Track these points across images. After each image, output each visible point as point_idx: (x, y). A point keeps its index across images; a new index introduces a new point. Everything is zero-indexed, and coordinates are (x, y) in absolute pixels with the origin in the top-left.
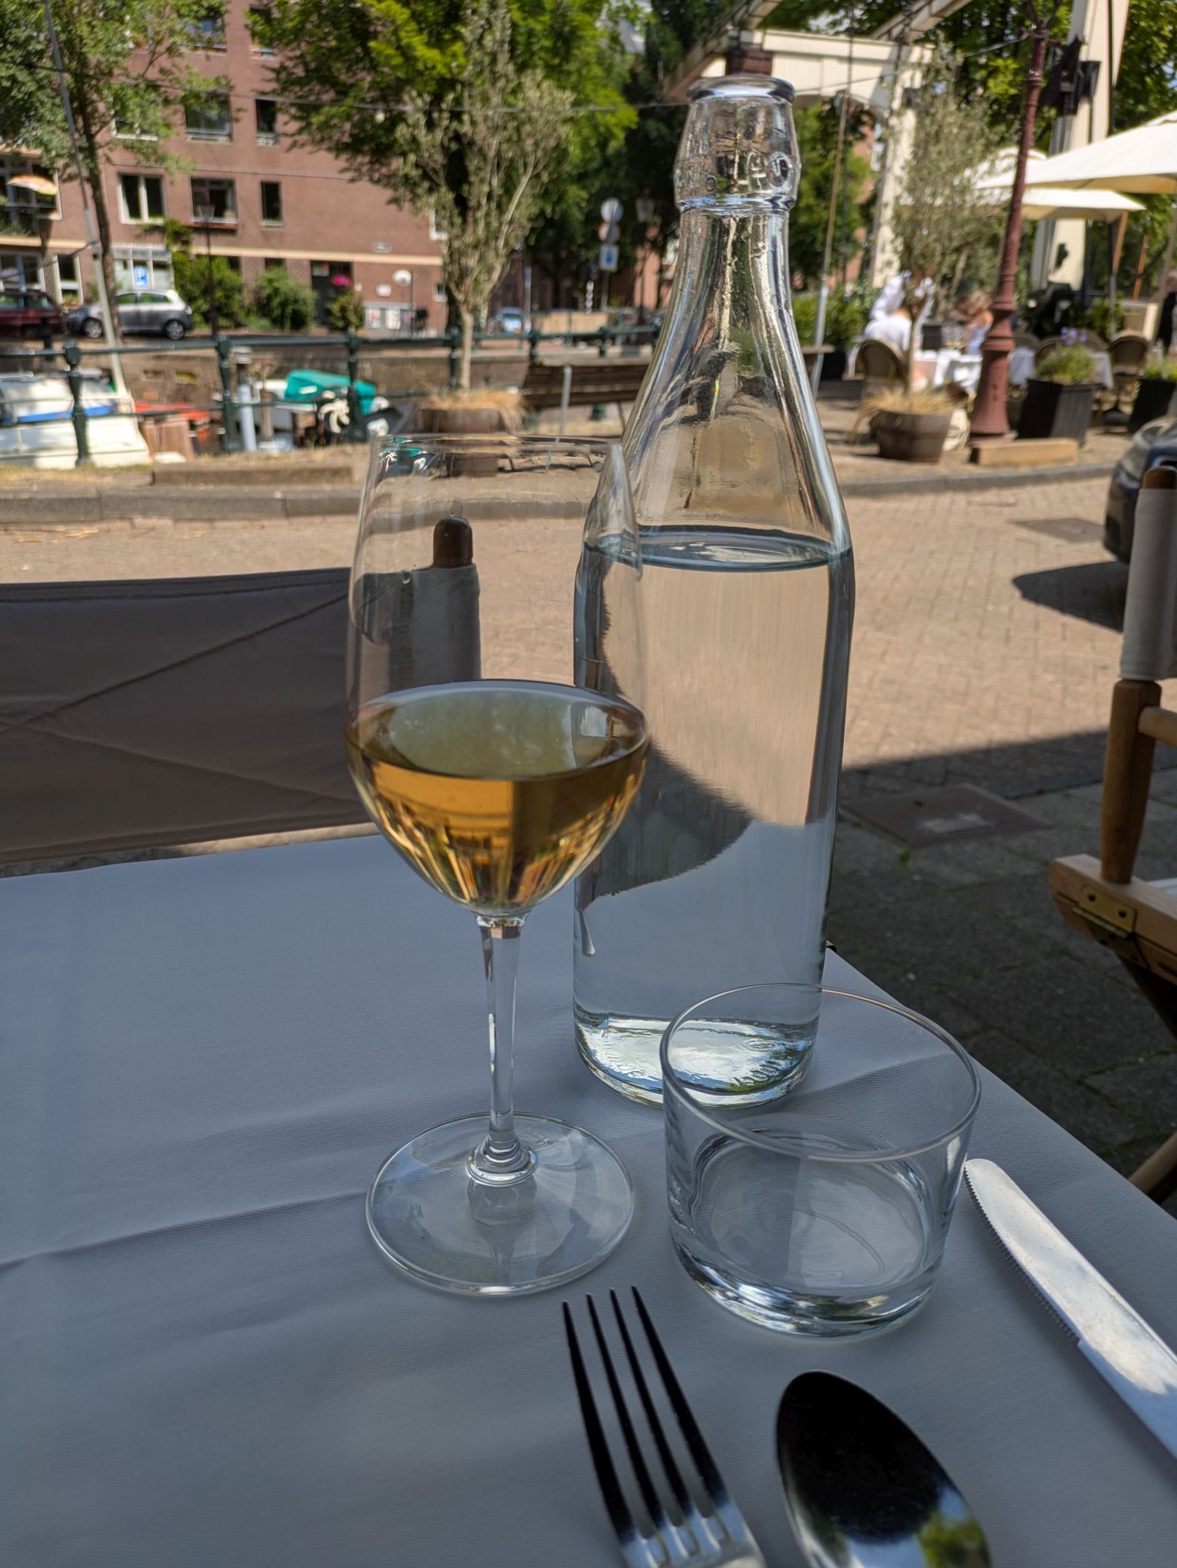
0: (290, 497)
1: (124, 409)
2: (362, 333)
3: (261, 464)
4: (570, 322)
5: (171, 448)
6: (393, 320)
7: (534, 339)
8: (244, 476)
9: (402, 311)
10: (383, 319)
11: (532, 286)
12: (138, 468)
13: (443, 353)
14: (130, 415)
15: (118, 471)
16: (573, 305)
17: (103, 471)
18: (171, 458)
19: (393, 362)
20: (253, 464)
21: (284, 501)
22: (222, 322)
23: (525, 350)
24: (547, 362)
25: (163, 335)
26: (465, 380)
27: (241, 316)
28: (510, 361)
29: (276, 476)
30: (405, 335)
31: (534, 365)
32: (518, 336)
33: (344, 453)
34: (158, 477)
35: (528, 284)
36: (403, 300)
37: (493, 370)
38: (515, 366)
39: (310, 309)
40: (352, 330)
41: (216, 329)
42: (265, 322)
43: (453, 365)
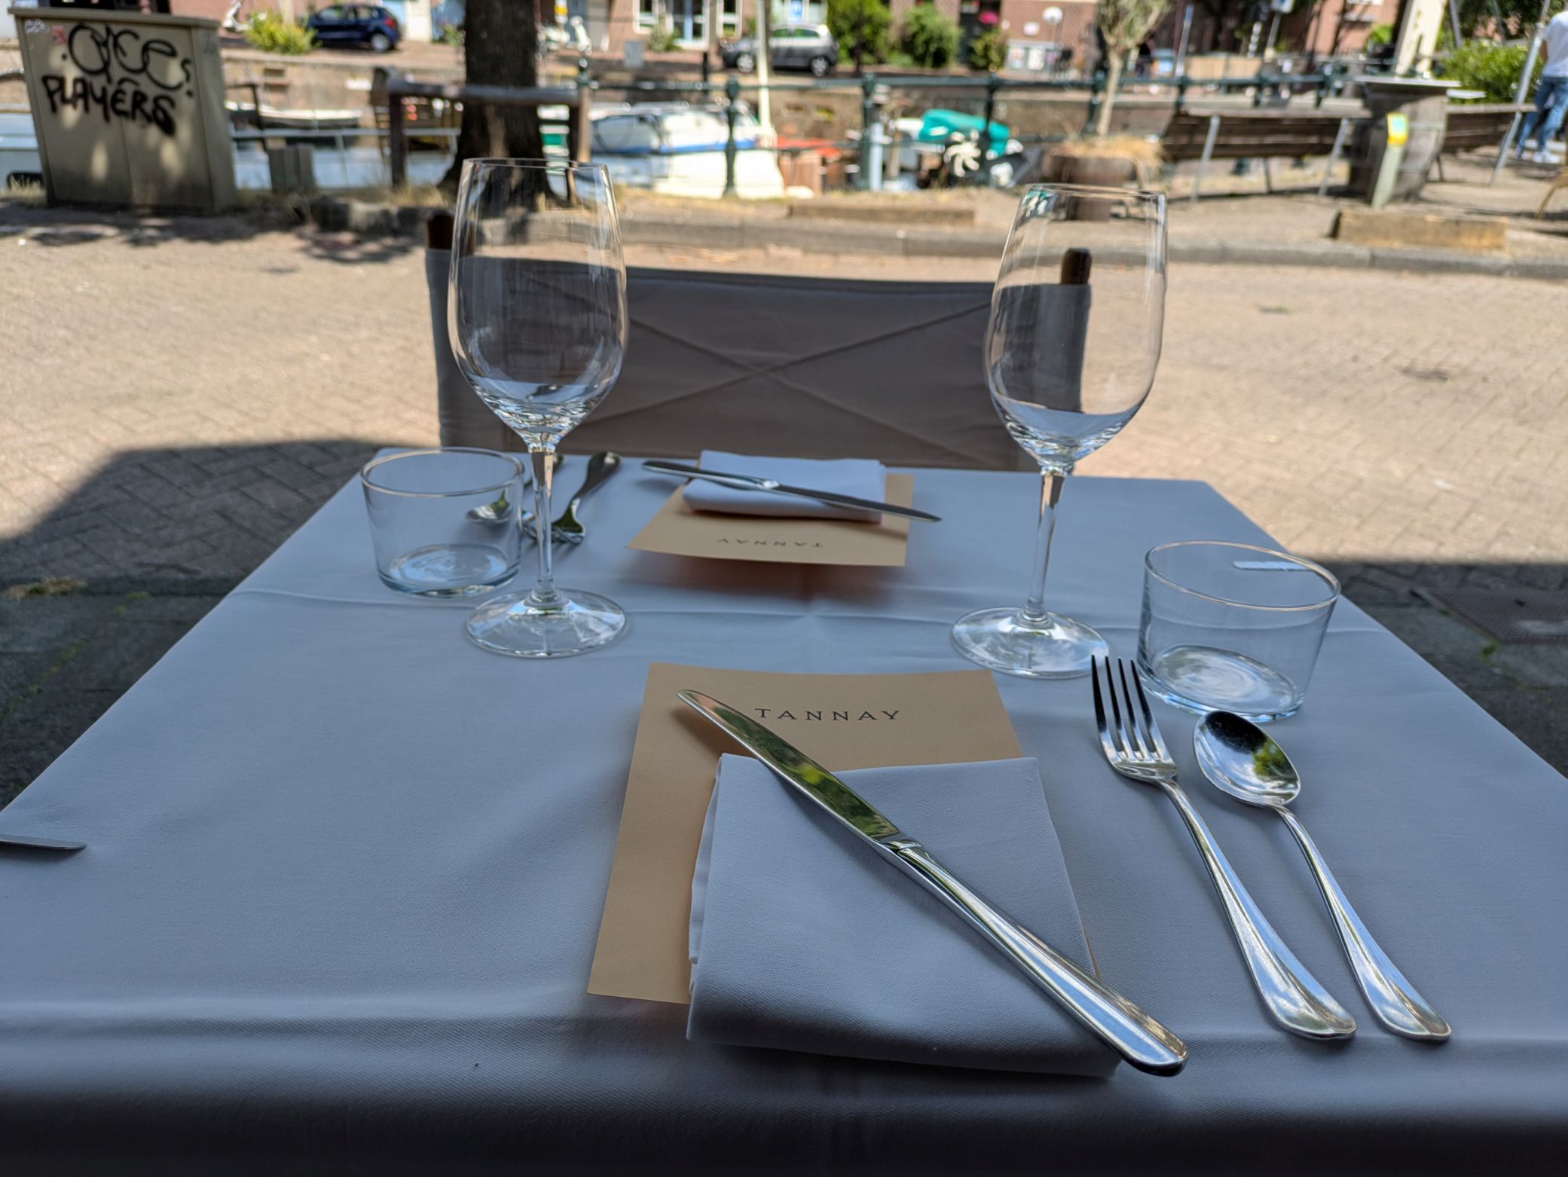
0: (913, 236)
1: (765, 143)
2: (1004, 73)
3: (888, 204)
4: (1227, 67)
5: (802, 182)
6: (1036, 60)
7: (1183, 85)
8: (872, 214)
9: (1048, 51)
10: (1025, 59)
11: (1193, 26)
12: (776, 202)
13: (1084, 96)
14: (770, 149)
15: (759, 203)
16: (1234, 47)
17: (746, 203)
18: (802, 193)
19: (1028, 105)
20: (880, 203)
21: (906, 241)
22: (866, 58)
23: (1172, 96)
24: (1194, 111)
25: (807, 71)
26: (1103, 125)
27: (884, 52)
28: (1153, 107)
29: (902, 215)
30: (1045, 77)
31: (1179, 113)
32: (1166, 82)
33: (968, 196)
34: (794, 210)
35: (1187, 24)
36: (1049, 39)
37: (1133, 118)
38: (1159, 113)
39: (953, 47)
40: (992, 69)
41: (859, 64)
42: (906, 59)
43: (1093, 110)
